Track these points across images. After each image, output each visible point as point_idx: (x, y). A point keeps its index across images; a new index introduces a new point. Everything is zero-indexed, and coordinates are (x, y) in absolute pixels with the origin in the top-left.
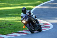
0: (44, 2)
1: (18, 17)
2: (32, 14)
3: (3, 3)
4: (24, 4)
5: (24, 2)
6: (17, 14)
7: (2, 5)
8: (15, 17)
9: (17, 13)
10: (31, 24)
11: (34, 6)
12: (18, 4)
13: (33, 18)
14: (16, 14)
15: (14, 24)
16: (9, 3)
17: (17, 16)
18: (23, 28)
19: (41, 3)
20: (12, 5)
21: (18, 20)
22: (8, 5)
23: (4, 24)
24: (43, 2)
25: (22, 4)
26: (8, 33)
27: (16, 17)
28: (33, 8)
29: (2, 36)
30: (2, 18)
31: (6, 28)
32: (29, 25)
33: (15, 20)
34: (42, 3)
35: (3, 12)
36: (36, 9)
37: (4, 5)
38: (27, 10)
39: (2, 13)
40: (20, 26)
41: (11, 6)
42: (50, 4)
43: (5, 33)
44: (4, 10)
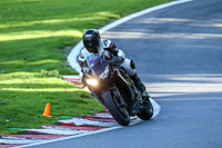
0: (122, 16)
1: (23, 73)
2: (120, 54)
5: (45, 16)
6: (21, 62)
8: (11, 74)
9: (18, 59)
10: (117, 93)
12: (24, 24)
14: (17, 62)
15: (6, 101)
17: (20, 68)
18: (44, 114)
19: (112, 19)
21: (22, 86)
24: (118, 16)
27: (17, 74)
28: (80, 39)
32: (112, 94)
33: (12, 85)
34: (117, 19)
38: (102, 40)
40: (30, 108)
42: (149, 21)
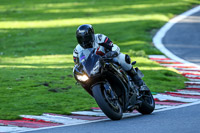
2: (115, 48)
3: (60, 5)
4: (135, 7)
7: (57, 11)
11: (171, 15)
12: (114, 9)
13: (117, 63)
16: (81, 4)
20: (91, 10)
22: (77, 10)
23: (63, 78)
25: (127, 7)
26: (77, 110)
28: (165, 23)
29: (57, 120)
30: (56, 56)
31: (70, 90)
35: (60, 35)
36: (176, 24)
37: (65, 11)
38: (96, 35)
39: (56, 40)
41: (88, 15)
43: (67, 110)
44: (66, 28)
